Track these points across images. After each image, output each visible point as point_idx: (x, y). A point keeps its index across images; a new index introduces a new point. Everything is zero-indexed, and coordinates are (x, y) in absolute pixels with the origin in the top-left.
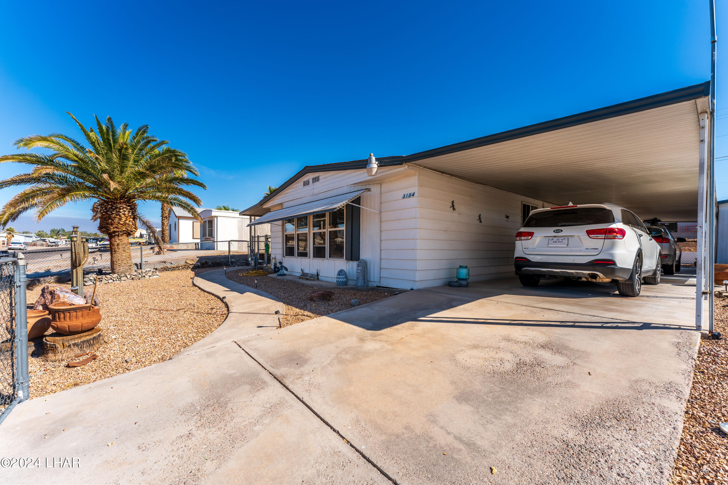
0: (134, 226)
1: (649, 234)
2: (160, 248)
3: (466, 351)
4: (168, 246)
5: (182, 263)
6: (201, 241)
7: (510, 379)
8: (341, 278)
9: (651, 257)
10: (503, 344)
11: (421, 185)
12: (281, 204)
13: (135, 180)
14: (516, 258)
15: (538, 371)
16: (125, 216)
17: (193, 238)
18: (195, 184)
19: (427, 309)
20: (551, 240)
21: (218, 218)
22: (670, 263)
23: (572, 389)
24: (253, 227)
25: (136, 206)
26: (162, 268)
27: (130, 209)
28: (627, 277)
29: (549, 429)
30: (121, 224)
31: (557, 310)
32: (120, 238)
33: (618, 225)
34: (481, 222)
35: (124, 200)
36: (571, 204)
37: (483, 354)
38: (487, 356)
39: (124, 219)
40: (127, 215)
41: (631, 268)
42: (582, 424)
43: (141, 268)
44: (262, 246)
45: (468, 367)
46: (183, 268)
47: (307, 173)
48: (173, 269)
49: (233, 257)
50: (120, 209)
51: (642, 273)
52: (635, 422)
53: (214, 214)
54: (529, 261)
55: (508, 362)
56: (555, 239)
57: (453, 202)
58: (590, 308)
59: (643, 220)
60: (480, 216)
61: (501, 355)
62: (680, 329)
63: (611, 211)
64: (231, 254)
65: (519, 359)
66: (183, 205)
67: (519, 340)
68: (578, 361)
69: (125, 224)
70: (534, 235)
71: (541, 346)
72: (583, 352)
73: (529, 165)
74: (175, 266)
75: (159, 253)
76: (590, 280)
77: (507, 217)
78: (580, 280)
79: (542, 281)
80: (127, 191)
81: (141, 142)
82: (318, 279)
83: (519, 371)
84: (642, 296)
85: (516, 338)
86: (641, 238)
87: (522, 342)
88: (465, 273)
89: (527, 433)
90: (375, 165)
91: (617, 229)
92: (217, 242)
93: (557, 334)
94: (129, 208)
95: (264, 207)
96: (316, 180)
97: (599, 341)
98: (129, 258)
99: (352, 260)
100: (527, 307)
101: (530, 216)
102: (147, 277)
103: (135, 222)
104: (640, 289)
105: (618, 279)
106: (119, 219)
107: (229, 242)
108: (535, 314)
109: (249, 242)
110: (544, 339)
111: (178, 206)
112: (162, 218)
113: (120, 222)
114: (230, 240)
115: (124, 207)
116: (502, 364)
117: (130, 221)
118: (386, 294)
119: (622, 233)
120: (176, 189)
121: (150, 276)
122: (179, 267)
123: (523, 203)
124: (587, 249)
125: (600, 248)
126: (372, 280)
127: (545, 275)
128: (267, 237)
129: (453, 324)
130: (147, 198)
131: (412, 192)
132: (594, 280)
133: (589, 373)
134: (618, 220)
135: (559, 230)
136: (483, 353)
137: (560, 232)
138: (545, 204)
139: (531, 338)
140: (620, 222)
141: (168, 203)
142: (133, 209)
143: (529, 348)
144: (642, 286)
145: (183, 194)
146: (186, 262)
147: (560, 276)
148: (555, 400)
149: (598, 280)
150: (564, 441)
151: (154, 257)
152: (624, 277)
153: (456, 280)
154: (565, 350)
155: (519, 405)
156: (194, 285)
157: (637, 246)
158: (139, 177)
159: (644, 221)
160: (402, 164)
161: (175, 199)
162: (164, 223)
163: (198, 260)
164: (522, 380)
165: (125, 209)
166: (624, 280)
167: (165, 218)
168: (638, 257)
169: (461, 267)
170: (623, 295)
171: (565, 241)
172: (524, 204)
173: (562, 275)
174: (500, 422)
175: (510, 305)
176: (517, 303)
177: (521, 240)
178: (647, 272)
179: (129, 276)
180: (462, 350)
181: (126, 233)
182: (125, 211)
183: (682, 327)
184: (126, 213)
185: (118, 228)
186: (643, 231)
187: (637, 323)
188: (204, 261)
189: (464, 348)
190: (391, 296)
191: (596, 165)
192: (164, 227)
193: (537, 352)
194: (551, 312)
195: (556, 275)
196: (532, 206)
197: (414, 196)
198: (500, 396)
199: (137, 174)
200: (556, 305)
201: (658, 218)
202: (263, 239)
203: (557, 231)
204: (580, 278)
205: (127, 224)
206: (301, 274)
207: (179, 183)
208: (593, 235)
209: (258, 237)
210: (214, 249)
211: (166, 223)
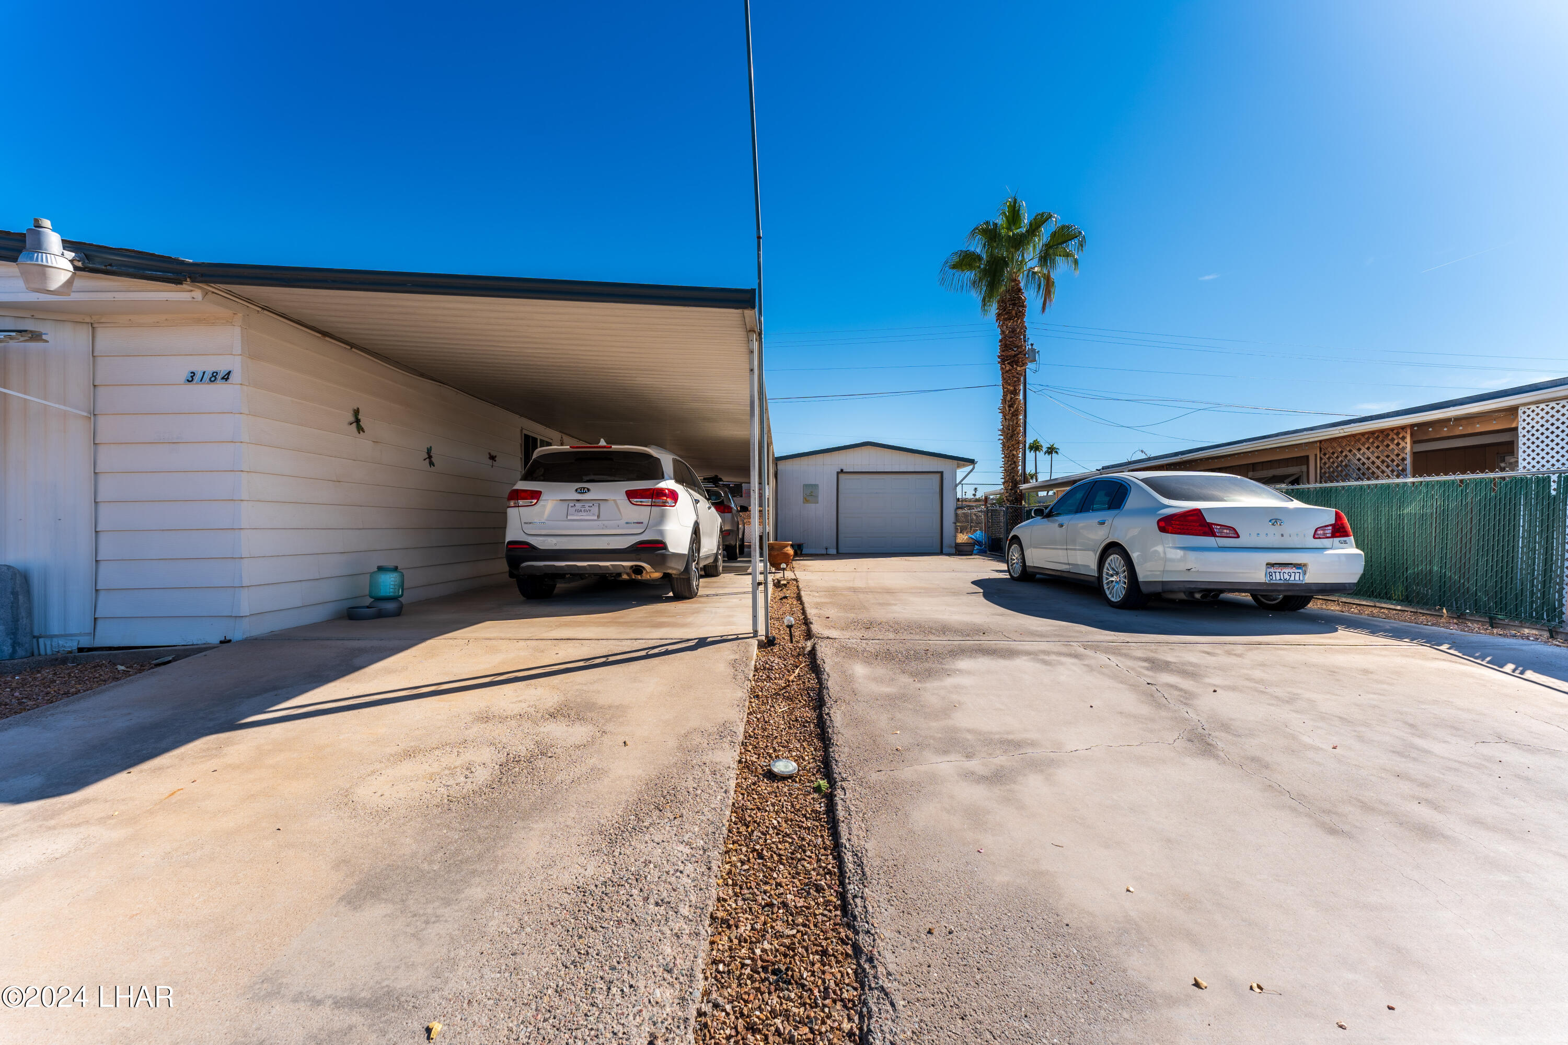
1: (708, 500)
3: (383, 772)
7: (485, 802)
9: (711, 535)
10: (476, 730)
11: (252, 354)
14: (510, 543)
15: (542, 766)
19: (275, 688)
20: (572, 507)
22: (733, 543)
23: (598, 782)
28: (682, 568)
29: (555, 877)
31: (580, 638)
33: (668, 484)
34: (431, 464)
36: (603, 443)
37: (426, 766)
38: (436, 768)
41: (686, 552)
42: (609, 841)
45: (386, 809)
51: (700, 560)
52: (682, 803)
54: (533, 548)
55: (482, 766)
56: (578, 505)
57: (356, 412)
58: (632, 626)
59: (702, 478)
60: (429, 451)
61: (469, 756)
62: (737, 639)
63: (659, 460)
65: (506, 754)
67: (509, 713)
68: (610, 727)
70: (543, 497)
71: (549, 715)
72: (617, 707)
73: (528, 356)
76: (634, 577)
77: (493, 458)
78: (620, 579)
79: (561, 586)
83: (504, 780)
84: (701, 596)
85: (502, 711)
86: (698, 505)
87: (513, 717)
88: (392, 583)
89: (513, 904)
91: (668, 489)
93: (580, 684)
97: (641, 681)
100: (528, 642)
101: (534, 460)
104: (698, 585)
105: (670, 571)
108: (542, 654)
110: (556, 698)
116: (469, 775)
118: (121, 668)
119: (674, 496)
123: (525, 432)
124: (627, 523)
125: (646, 522)
126: (57, 632)
127: (565, 575)
129: (351, 713)
131: (223, 369)
132: (639, 577)
133: (625, 743)
134: (669, 476)
135: (584, 488)
136: (428, 764)
137: (586, 492)
138: (566, 438)
139: (532, 703)
140: (671, 479)
143: (527, 725)
144: (701, 580)
147: (590, 575)
148: (569, 815)
149: (645, 576)
150: (578, 888)
152: (678, 567)
153: (369, 601)
154: (590, 712)
155: (500, 853)
157: (693, 518)
159: (704, 479)
160: (181, 283)
164: (510, 797)
166: (678, 572)
168: (694, 535)
169: (381, 569)
170: (678, 597)
171: (595, 509)
172: (525, 434)
173: (592, 572)
174: (456, 908)
175: (494, 642)
176: (508, 636)
177: (519, 506)
178: (707, 557)
180: (373, 772)
183: (740, 636)
186: (700, 494)
187: (692, 640)
189: (377, 766)
190: (140, 671)
191: (637, 379)
193: (542, 729)
194: (571, 645)
195: (582, 572)
196: (541, 440)
197: (230, 381)
198: (461, 850)
200: (580, 628)
201: (720, 476)
203: (581, 490)
204: (620, 575)
208: (635, 500)
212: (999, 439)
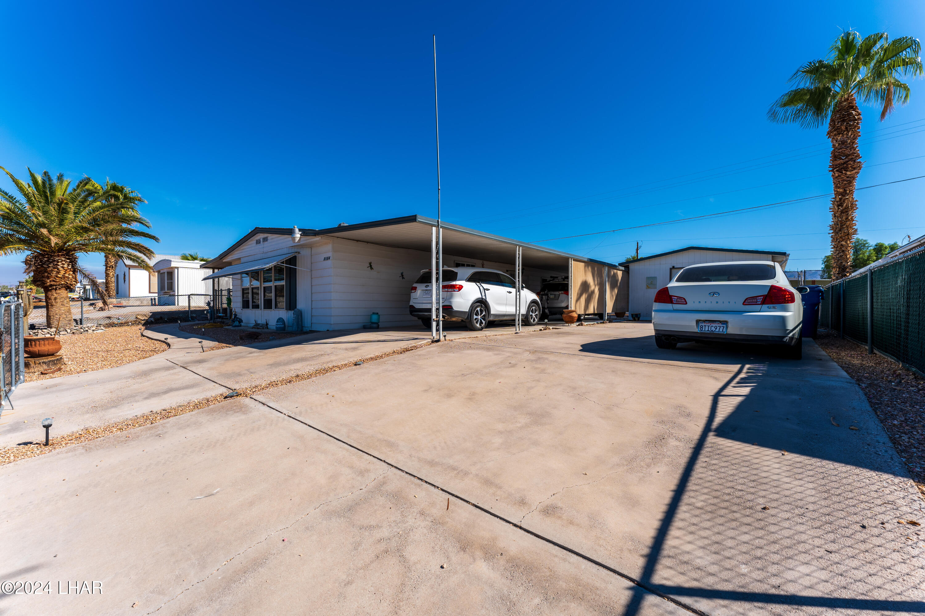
0: (74, 280)
2: (105, 303)
4: (114, 301)
5: (133, 318)
6: (158, 295)
8: (279, 325)
11: (335, 251)
12: (239, 259)
13: (77, 234)
14: (410, 306)
16: (64, 269)
17: (150, 292)
18: (146, 237)
19: (317, 339)
20: (424, 293)
21: (180, 269)
24: (216, 280)
25: (76, 258)
26: (107, 324)
27: (70, 262)
28: (463, 317)
30: (59, 278)
32: (58, 291)
33: (460, 282)
34: (403, 278)
35: (63, 253)
39: (62, 272)
40: (66, 268)
41: (468, 311)
43: (81, 324)
44: (225, 300)
46: (133, 324)
47: (257, 233)
48: (121, 325)
49: (195, 311)
50: (58, 262)
51: (490, 315)
53: (173, 265)
54: (415, 308)
57: (370, 264)
60: (402, 273)
63: (457, 273)
64: (192, 309)
66: (132, 257)
69: (64, 277)
70: (417, 289)
74: (123, 322)
75: (102, 309)
80: (65, 243)
81: (82, 194)
82: (267, 328)
88: (375, 318)
90: (298, 235)
91: (459, 285)
92: (178, 296)
94: (68, 261)
95: (224, 261)
96: (265, 239)
98: (68, 312)
99: (290, 310)
102: (90, 331)
103: (75, 275)
105: (459, 318)
106: (57, 272)
107: (189, 296)
109: (212, 296)
111: (126, 259)
112: (106, 268)
113: (59, 275)
114: (189, 294)
115: (62, 261)
117: (69, 275)
120: (124, 242)
121: (93, 331)
122: (128, 322)
125: (445, 298)
126: (306, 326)
128: (229, 290)
130: (89, 251)
131: (329, 256)
134: (461, 279)
141: (114, 255)
142: (73, 261)
145: (132, 247)
146: (136, 318)
151: (96, 313)
153: (369, 323)
156: (143, 335)
158: (81, 232)
160: (316, 236)
161: (122, 252)
162: (109, 274)
163: (151, 316)
165: (64, 262)
167: (110, 267)
168: (479, 304)
169: (374, 313)
177: (413, 293)
179: (69, 331)
181: (65, 287)
182: (63, 264)
183: (429, 339)
184: (66, 266)
185: (56, 282)
188: (158, 317)
192: (109, 279)
197: (330, 259)
199: (79, 229)
202: (224, 293)
205: (67, 277)
206: (254, 325)
207: (127, 235)
208: (445, 289)
209: (221, 290)
210: (174, 305)
211: (112, 274)
212: (829, 233)
